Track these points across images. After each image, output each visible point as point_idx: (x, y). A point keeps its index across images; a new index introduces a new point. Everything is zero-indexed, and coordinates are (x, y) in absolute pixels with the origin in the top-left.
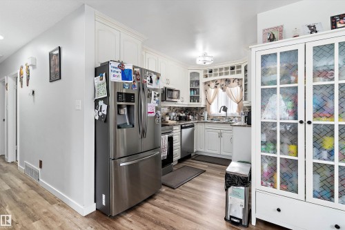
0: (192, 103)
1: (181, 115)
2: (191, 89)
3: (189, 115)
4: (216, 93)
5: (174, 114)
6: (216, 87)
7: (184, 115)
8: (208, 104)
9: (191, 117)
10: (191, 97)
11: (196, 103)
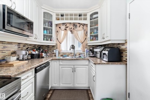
0: (45, 41)
1: (34, 53)
2: (44, 29)
3: (42, 52)
4: (66, 35)
5: (24, 52)
6: (66, 29)
7: (37, 52)
8: (58, 43)
9: (44, 54)
10: (44, 35)
11: (49, 42)
